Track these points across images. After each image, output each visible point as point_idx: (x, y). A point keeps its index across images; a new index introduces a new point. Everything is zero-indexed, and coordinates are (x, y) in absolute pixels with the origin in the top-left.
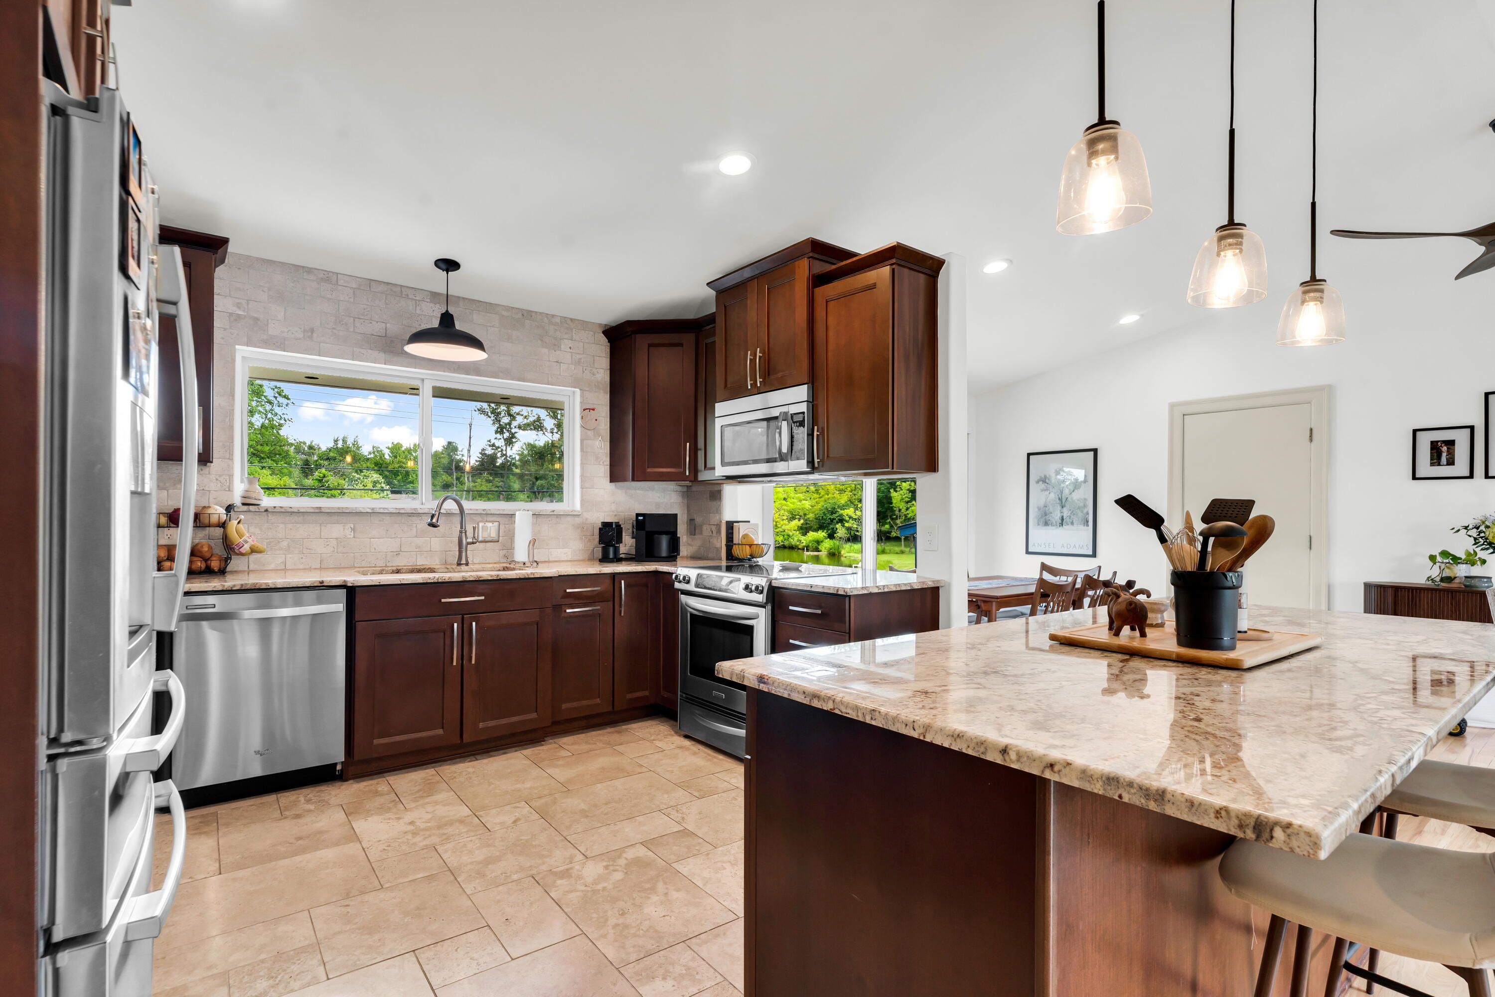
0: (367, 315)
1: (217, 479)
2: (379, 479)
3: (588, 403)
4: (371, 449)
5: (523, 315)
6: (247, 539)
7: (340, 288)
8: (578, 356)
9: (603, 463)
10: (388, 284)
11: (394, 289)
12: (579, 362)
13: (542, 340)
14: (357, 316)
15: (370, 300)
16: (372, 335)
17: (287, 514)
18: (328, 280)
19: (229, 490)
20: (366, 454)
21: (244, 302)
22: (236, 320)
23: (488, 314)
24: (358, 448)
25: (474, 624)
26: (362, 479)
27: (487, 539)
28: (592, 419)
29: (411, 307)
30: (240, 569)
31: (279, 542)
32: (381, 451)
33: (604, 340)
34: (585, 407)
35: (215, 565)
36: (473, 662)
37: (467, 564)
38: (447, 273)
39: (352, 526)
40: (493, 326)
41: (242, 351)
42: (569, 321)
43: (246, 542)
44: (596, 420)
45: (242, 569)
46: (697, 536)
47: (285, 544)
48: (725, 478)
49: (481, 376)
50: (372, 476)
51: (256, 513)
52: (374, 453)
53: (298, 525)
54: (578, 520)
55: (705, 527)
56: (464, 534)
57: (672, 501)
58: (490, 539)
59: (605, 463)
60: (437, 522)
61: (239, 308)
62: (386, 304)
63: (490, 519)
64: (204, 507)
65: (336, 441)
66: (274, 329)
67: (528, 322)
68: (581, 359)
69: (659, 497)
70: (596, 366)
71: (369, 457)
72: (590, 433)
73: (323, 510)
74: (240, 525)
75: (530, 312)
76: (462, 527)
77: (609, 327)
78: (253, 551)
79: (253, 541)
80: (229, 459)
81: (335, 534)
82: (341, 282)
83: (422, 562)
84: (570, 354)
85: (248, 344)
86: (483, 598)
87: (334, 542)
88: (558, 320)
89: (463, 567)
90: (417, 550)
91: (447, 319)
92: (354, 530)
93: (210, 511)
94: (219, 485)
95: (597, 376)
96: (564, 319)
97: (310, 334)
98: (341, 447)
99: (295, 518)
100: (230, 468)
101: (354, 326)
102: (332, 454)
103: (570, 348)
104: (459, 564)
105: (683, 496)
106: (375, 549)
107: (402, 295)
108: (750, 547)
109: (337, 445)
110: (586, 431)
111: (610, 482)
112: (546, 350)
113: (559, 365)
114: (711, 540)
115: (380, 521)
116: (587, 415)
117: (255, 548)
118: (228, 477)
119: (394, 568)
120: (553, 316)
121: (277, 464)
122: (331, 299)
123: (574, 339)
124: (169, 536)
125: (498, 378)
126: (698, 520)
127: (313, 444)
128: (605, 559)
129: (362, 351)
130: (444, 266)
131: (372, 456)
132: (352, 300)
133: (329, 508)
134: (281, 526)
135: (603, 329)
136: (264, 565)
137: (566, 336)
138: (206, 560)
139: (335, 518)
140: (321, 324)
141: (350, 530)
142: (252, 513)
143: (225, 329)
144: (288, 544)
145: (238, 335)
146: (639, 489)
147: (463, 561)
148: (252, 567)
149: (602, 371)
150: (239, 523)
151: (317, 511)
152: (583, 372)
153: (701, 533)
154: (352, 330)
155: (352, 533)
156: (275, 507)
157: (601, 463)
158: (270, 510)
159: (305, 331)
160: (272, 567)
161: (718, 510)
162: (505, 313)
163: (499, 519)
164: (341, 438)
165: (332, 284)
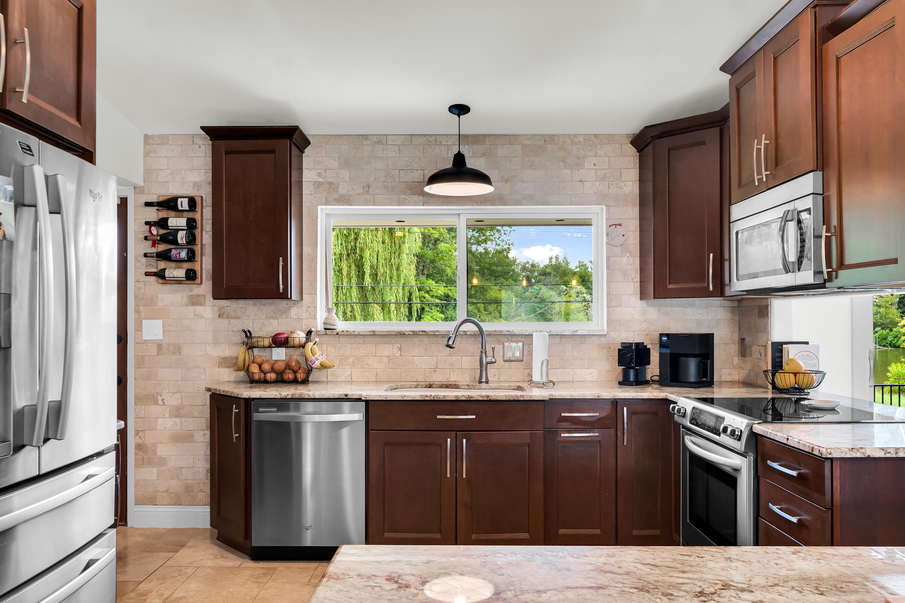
0: (409, 165)
1: (307, 310)
2: (581, 290)
3: (615, 219)
4: (577, 264)
5: (545, 141)
6: (318, 357)
7: (389, 147)
8: (603, 172)
9: (632, 279)
10: (425, 135)
11: (431, 139)
12: (604, 178)
13: (564, 162)
14: (401, 168)
15: (411, 152)
16: (413, 182)
17: (352, 336)
18: (379, 142)
19: (314, 319)
20: (573, 268)
21: (323, 171)
22: (318, 186)
23: (511, 146)
24: (567, 264)
25: (464, 440)
26: (568, 290)
27: (511, 359)
28: (618, 236)
29: (444, 152)
30: (322, 380)
31: (347, 359)
32: (585, 265)
33: (632, 150)
34: (610, 224)
35: (301, 376)
36: (464, 476)
37: (487, 382)
38: (459, 117)
39: (399, 346)
40: (516, 157)
41: (322, 210)
42: (593, 138)
43: (317, 359)
44: (623, 235)
45: (323, 380)
46: (748, 359)
47: (351, 360)
48: (745, 293)
49: (505, 205)
50: (576, 288)
51: (331, 336)
52: (579, 267)
53: (360, 345)
54: (604, 340)
55: (755, 348)
56: (484, 354)
57: (719, 317)
58: (514, 359)
59: (634, 280)
60: (453, 344)
61: (320, 177)
62: (424, 153)
63: (514, 339)
64: (292, 332)
65: (551, 259)
66: (343, 189)
67: (550, 146)
68: (606, 174)
69: (701, 314)
70: (623, 179)
71: (576, 270)
72: (618, 250)
73: (376, 333)
74: (315, 346)
75: (552, 136)
76: (482, 348)
77: (635, 135)
78: (323, 367)
79: (322, 358)
80: (314, 294)
81: (386, 353)
82: (389, 142)
83: (454, 378)
84: (594, 171)
85: (327, 203)
86: (474, 417)
87: (386, 360)
88: (581, 139)
89: (484, 385)
90: (450, 367)
91: (459, 159)
92: (400, 349)
93: (294, 335)
94: (308, 315)
95: (624, 189)
96: (587, 137)
97: (367, 189)
98: (554, 263)
99: (358, 340)
100: (315, 301)
101: (399, 176)
102: (548, 270)
103: (594, 165)
104: (480, 382)
105: (733, 312)
106: (417, 366)
107: (436, 143)
108: (795, 376)
109: (551, 262)
110: (613, 248)
111: (641, 299)
112: (568, 171)
113: (582, 183)
114: (760, 364)
115: (420, 341)
116: (613, 231)
117: (324, 364)
118: (313, 309)
119: (427, 383)
120: (576, 136)
121: (507, 281)
122: (382, 157)
123: (598, 155)
124: (278, 353)
125: (522, 205)
126: (748, 340)
127: (534, 263)
128: (625, 382)
129: (405, 196)
130: (457, 112)
131: (578, 269)
132: (397, 155)
133: (380, 331)
134: (349, 346)
135: (630, 139)
136: (337, 377)
137: (590, 154)
138: (295, 372)
139: (386, 339)
140: (375, 179)
141: (397, 349)
142: (329, 336)
143: (311, 195)
144: (353, 361)
145: (319, 197)
146: (675, 306)
147: (484, 379)
148: (330, 378)
149: (630, 183)
150: (315, 344)
151: (372, 334)
152: (609, 187)
153: (751, 356)
154: (398, 180)
155: (399, 352)
156: (343, 331)
157: (630, 280)
158: (340, 333)
159: (364, 187)
160: (343, 378)
161: (765, 329)
162: (527, 142)
163: (523, 340)
164: (554, 256)
165: (383, 145)
